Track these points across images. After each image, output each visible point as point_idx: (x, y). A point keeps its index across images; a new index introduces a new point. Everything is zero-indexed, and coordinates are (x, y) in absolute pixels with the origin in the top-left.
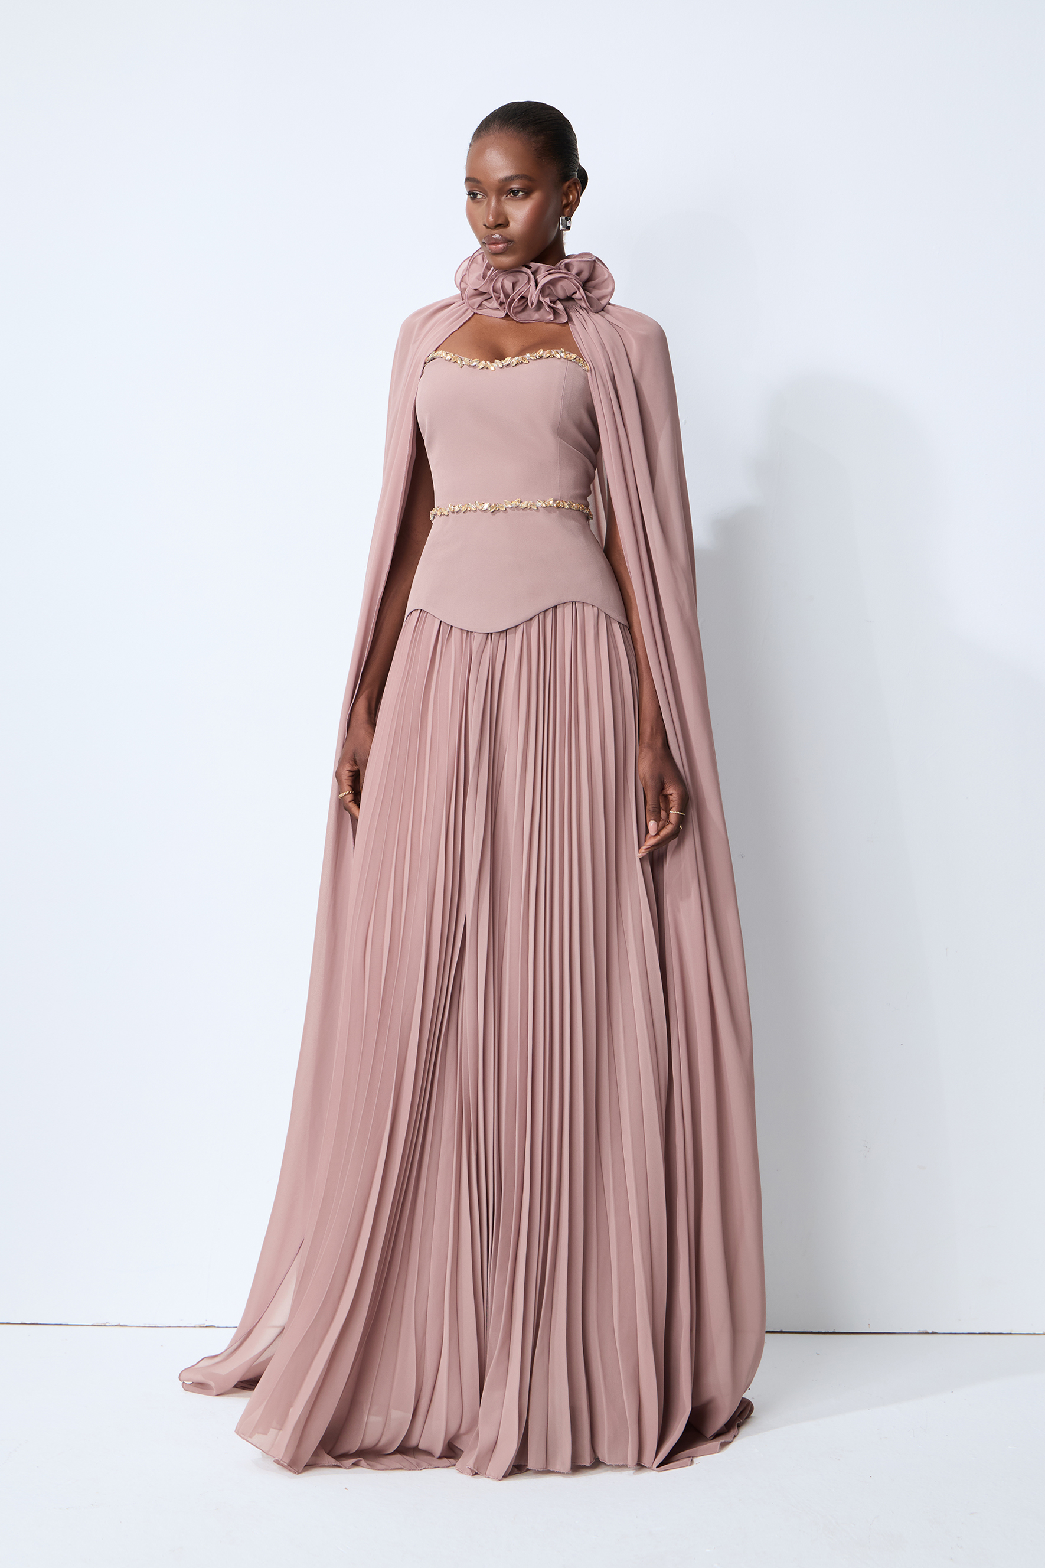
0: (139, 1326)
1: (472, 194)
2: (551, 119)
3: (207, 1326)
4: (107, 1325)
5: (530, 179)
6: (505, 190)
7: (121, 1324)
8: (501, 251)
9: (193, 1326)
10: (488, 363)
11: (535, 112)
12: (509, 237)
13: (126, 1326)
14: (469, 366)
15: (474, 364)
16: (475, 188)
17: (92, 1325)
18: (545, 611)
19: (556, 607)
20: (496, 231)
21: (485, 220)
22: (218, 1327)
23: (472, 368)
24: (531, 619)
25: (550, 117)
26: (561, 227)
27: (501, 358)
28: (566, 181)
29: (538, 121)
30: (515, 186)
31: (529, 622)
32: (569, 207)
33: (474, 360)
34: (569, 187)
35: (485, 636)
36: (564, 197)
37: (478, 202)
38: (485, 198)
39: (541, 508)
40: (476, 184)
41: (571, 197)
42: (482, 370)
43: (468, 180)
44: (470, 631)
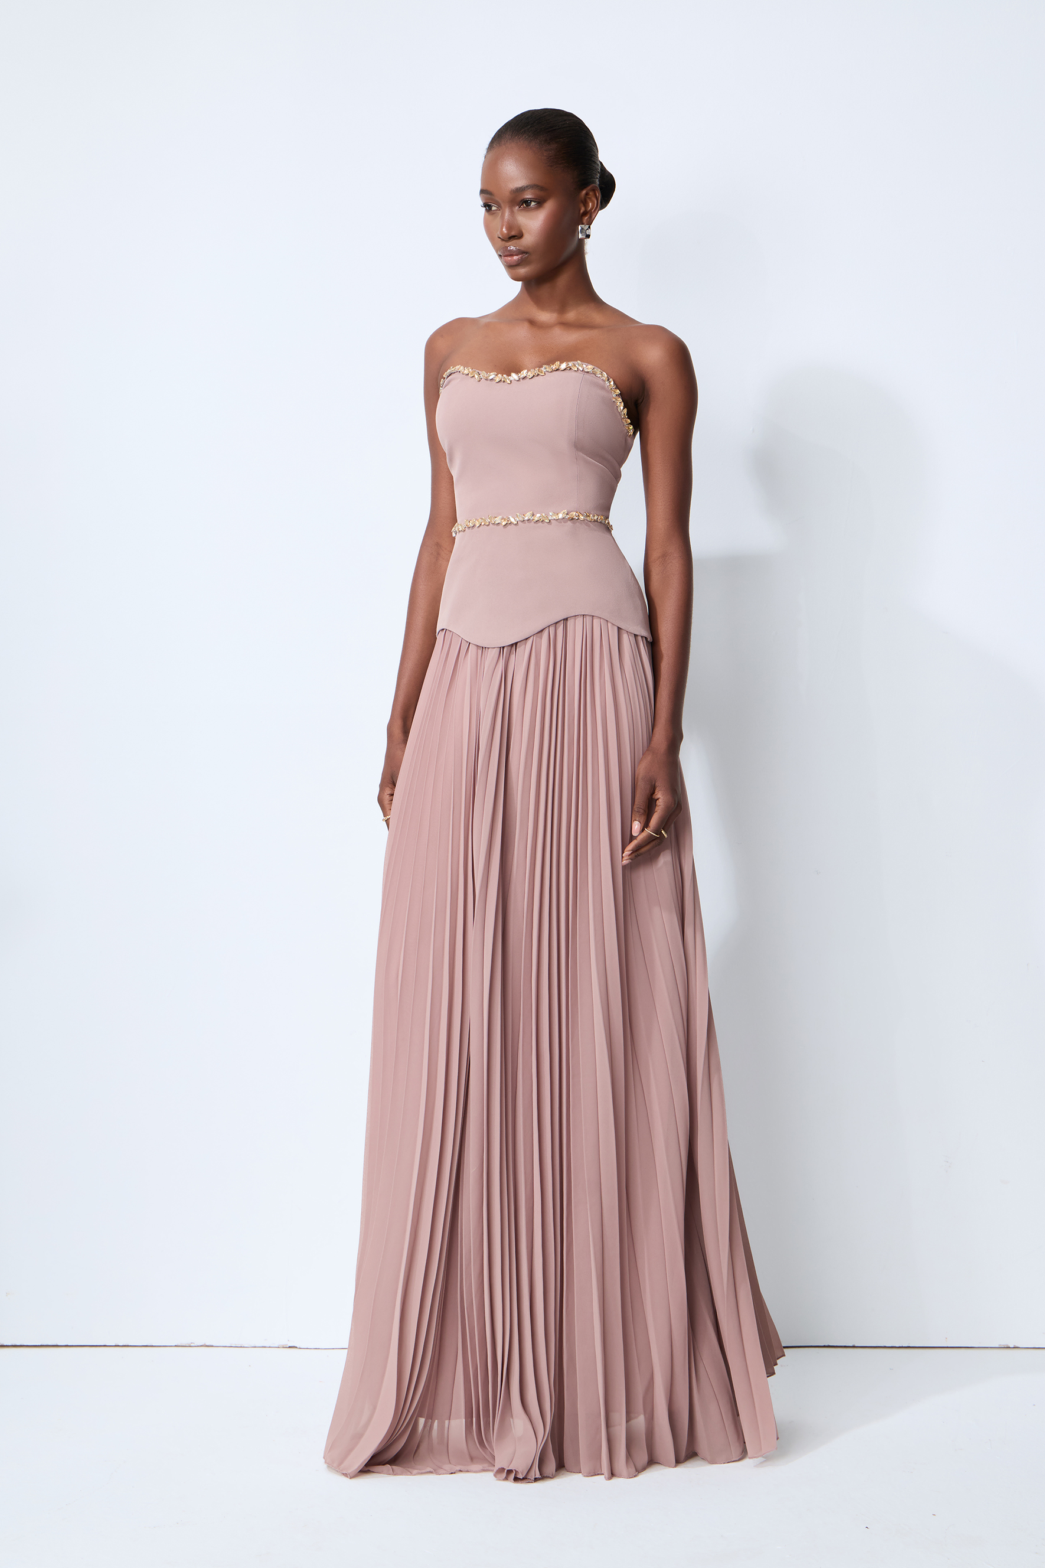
1: (487, 206)
2: (565, 126)
3: (289, 1347)
4: (192, 1345)
5: (541, 188)
6: (520, 201)
7: (207, 1344)
8: (515, 264)
10: (505, 376)
11: (549, 120)
12: (522, 249)
13: (212, 1346)
14: (487, 380)
15: (491, 377)
16: (490, 201)
17: (176, 1346)
18: (556, 623)
19: (566, 619)
20: (510, 243)
21: (499, 233)
22: (300, 1348)
23: (489, 382)
24: (542, 631)
25: (564, 124)
26: (580, 236)
27: (518, 371)
28: (585, 188)
29: (551, 129)
30: (528, 195)
31: (540, 634)
32: (588, 215)
33: (492, 373)
34: (587, 194)
35: (499, 649)
36: (582, 205)
37: (493, 214)
38: (499, 210)
39: (554, 521)
40: (489, 196)
41: (590, 204)
42: (499, 384)
43: (482, 192)
44: (484, 646)
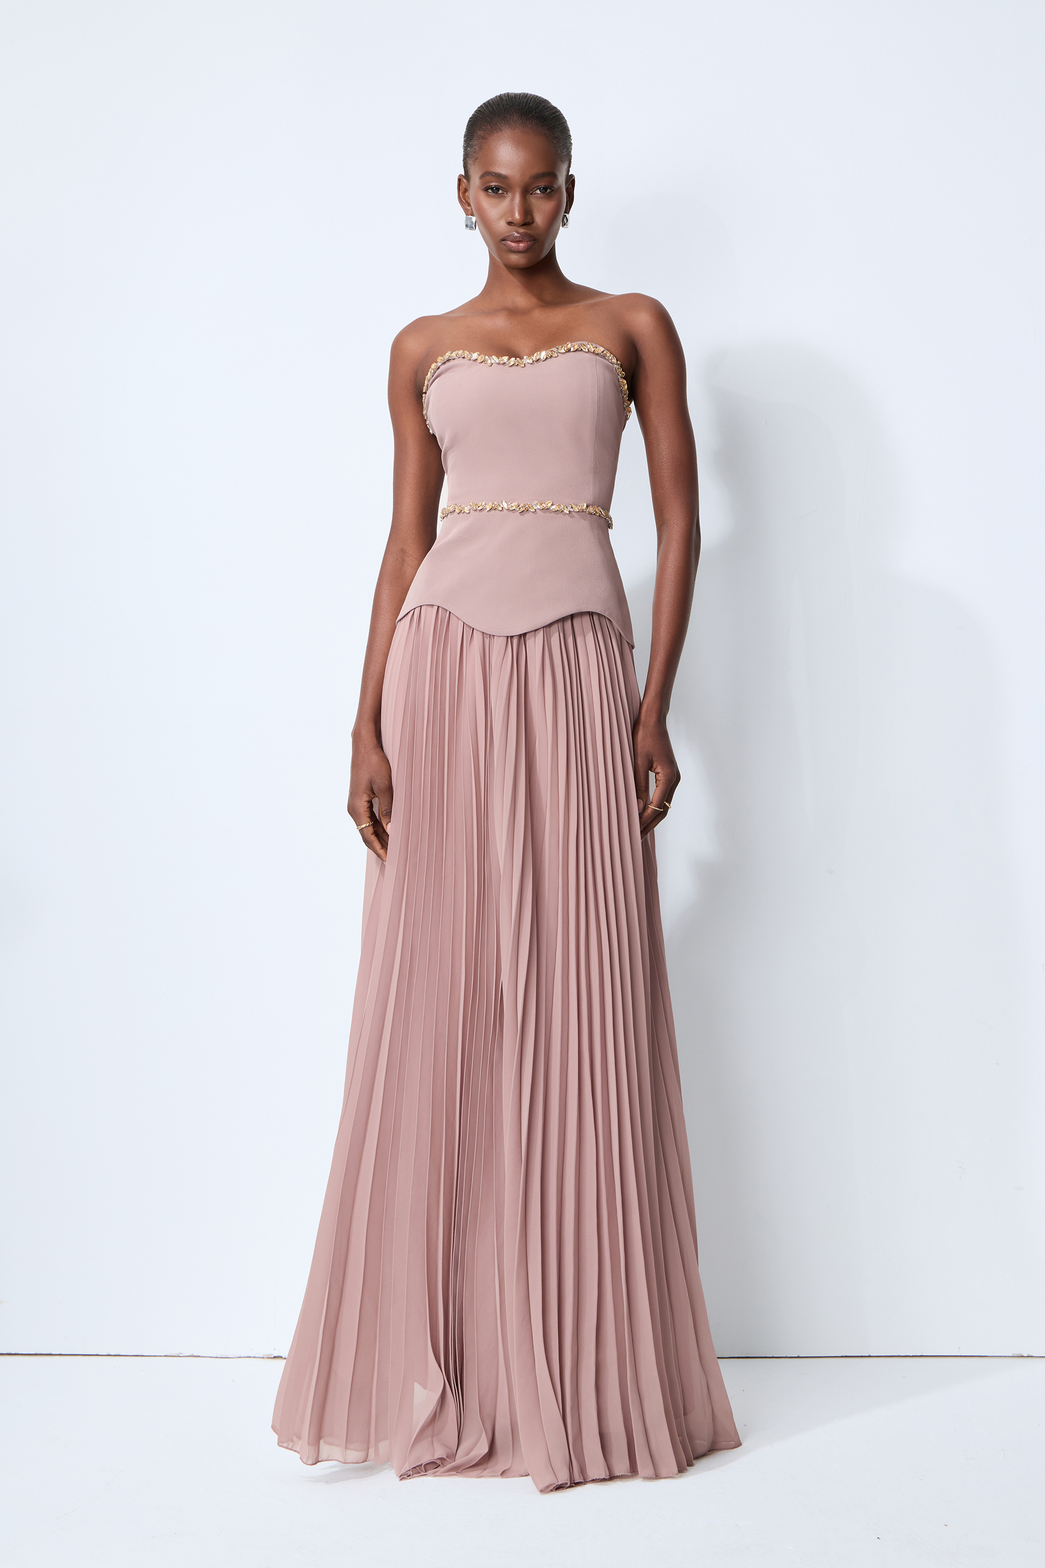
0: (212, 1357)
3: (274, 1357)
4: (180, 1355)
7: (195, 1354)
9: (262, 1356)
10: (517, 358)
12: (531, 236)
13: (199, 1356)
17: (165, 1356)
18: (564, 619)
19: (574, 616)
20: (519, 229)
23: (500, 366)
24: (552, 624)
35: (505, 639)
38: (508, 194)
40: (501, 179)
42: (512, 368)
44: (492, 634)
